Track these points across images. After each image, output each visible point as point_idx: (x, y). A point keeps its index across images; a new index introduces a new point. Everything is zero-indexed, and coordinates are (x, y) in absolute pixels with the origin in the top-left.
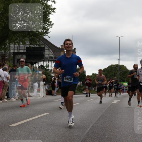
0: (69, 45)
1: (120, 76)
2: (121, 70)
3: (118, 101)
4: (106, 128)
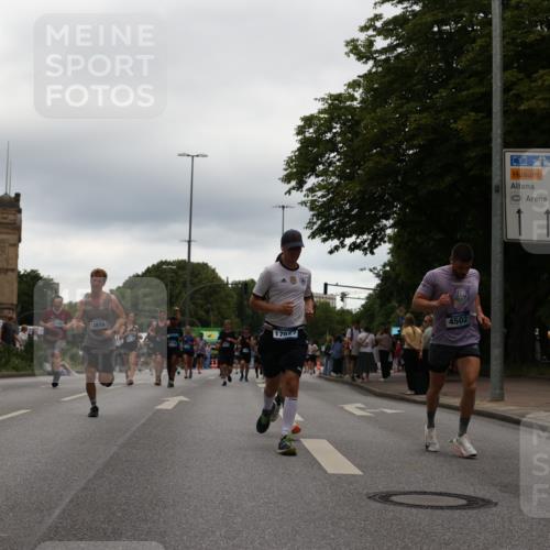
1: (193, 303)
2: (196, 280)
3: (180, 402)
4: (125, 507)
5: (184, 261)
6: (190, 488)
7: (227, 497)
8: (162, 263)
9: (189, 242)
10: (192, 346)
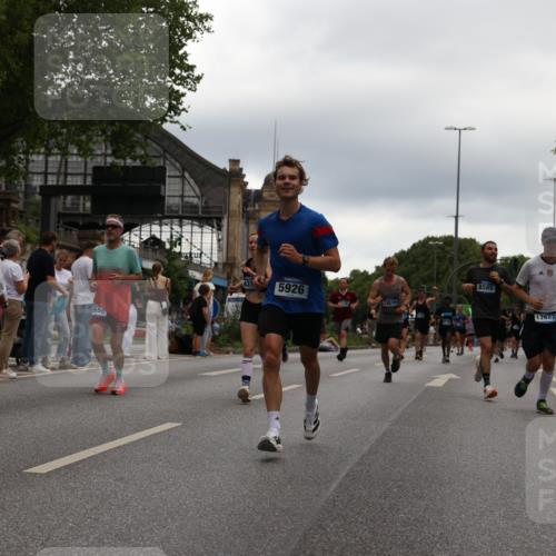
0: (287, 180)
2: (464, 256)
3: (450, 380)
4: (400, 483)
5: (450, 237)
6: (466, 465)
7: (504, 476)
8: (428, 239)
9: (457, 217)
10: (464, 324)
